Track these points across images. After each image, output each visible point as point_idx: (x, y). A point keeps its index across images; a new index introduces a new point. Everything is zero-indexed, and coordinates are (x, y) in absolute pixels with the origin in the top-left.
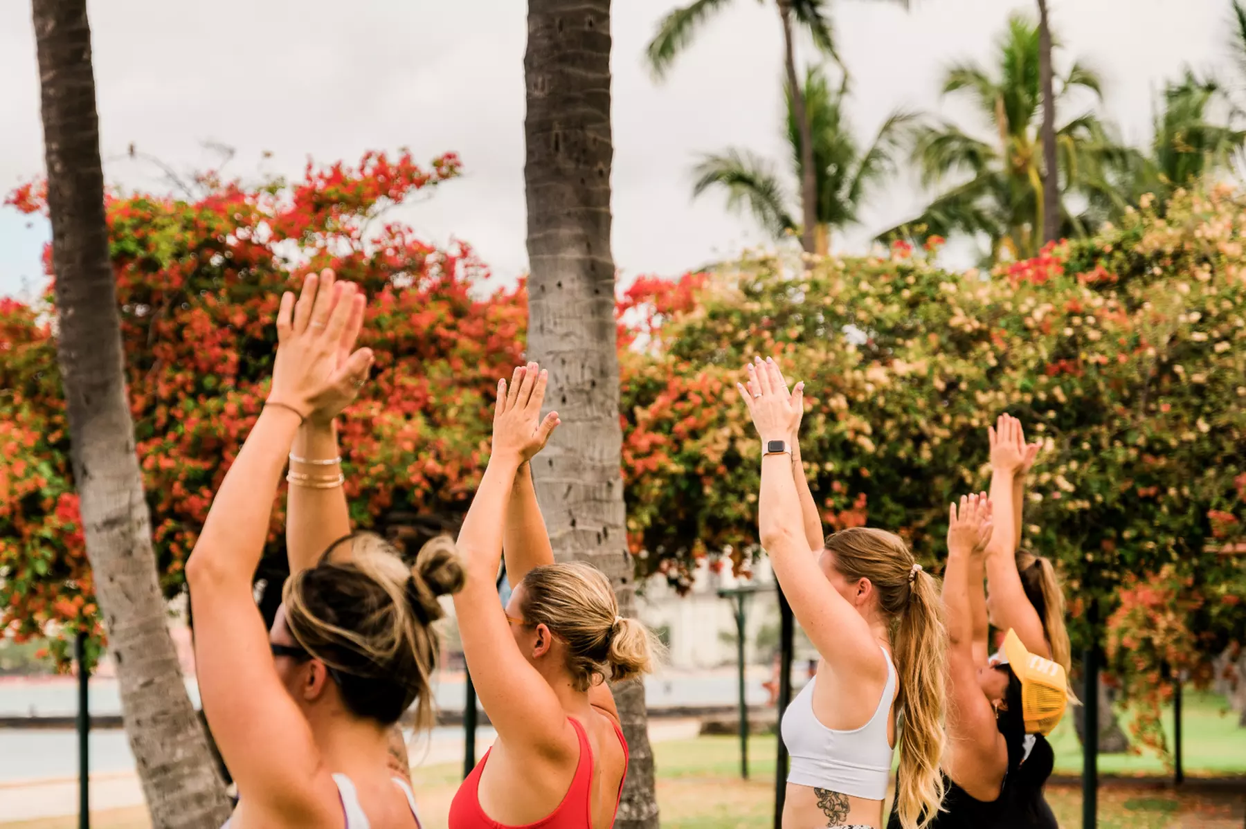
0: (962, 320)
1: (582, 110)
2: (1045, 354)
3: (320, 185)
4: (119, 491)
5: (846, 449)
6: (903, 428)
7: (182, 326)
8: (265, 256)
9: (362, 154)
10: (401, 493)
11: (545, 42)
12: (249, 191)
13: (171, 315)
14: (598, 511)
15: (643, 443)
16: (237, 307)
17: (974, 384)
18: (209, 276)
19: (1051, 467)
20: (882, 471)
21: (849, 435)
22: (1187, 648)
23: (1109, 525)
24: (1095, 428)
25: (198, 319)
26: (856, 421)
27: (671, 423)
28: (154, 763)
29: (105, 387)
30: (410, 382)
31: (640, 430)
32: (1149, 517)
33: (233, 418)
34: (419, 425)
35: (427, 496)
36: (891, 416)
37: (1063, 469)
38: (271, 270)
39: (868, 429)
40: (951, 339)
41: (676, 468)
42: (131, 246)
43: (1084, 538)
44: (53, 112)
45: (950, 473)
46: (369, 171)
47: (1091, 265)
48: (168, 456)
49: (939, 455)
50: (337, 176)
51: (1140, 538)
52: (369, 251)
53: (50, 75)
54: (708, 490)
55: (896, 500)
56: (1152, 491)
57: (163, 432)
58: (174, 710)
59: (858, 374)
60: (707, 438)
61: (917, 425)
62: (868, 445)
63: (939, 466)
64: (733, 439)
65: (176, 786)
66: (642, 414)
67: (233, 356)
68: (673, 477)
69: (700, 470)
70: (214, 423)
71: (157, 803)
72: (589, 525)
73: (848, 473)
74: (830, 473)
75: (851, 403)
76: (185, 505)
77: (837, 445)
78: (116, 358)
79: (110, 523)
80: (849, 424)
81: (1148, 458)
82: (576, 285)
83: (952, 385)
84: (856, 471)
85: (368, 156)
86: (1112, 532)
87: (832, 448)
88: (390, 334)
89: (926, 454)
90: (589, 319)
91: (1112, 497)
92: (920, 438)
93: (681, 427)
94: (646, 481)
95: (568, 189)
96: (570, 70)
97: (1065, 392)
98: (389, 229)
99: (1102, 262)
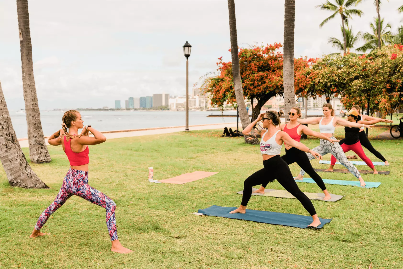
0: (351, 64)
1: (290, 41)
2: (361, 68)
3: (269, 47)
4: (239, 86)
5: (334, 81)
6: (342, 78)
7: (251, 65)
8: (262, 56)
9: (274, 43)
10: (277, 86)
11: (286, 33)
12: (260, 48)
13: (249, 64)
14: (291, 89)
15: (308, 80)
16: (258, 63)
17: (352, 72)
18: (255, 59)
19: (361, 83)
20: (339, 84)
21: (335, 79)
22: (390, 108)
23: (369, 91)
24: (368, 78)
25: (253, 64)
26: (336, 77)
27: (312, 78)
28: (242, 119)
29: (237, 74)
30: (279, 72)
31: (308, 78)
32: (374, 90)
33: (256, 77)
34: (279, 78)
35: (280, 87)
36: (341, 77)
37: (363, 84)
38: (262, 58)
39: (337, 78)
40: (350, 66)
41: (312, 83)
42: (244, 55)
43: (365, 93)
44: (232, 40)
45: (348, 84)
46: (275, 45)
47: (370, 56)
48: (248, 81)
49: (347, 82)
50: (271, 46)
51: (373, 93)
52: (275, 55)
53: (232, 36)
54: (316, 86)
55: (341, 87)
56: (375, 87)
57: (247, 79)
58: (245, 113)
59: (336, 71)
60: (316, 79)
61: (344, 78)
62: (337, 80)
63: (347, 83)
64: (319, 80)
65: (245, 122)
66: (308, 76)
67: (257, 69)
68: (311, 84)
69: (315, 83)
70: (254, 77)
71: (243, 124)
72: (290, 91)
73: (334, 84)
74: (332, 84)
75: (335, 75)
76: (250, 88)
77: (333, 80)
78: (239, 70)
79: (238, 90)
80: (335, 78)
81: (375, 82)
82: (289, 62)
83: (349, 72)
84: (335, 84)
85: (275, 43)
86: (369, 92)
87: (332, 81)
88: (277, 66)
89: (345, 81)
90: (290, 66)
91: (369, 87)
92: (345, 79)
93: (313, 78)
94: (308, 85)
95: (288, 51)
96: (289, 37)
97: (364, 73)
98: (278, 52)
99: (371, 56)
